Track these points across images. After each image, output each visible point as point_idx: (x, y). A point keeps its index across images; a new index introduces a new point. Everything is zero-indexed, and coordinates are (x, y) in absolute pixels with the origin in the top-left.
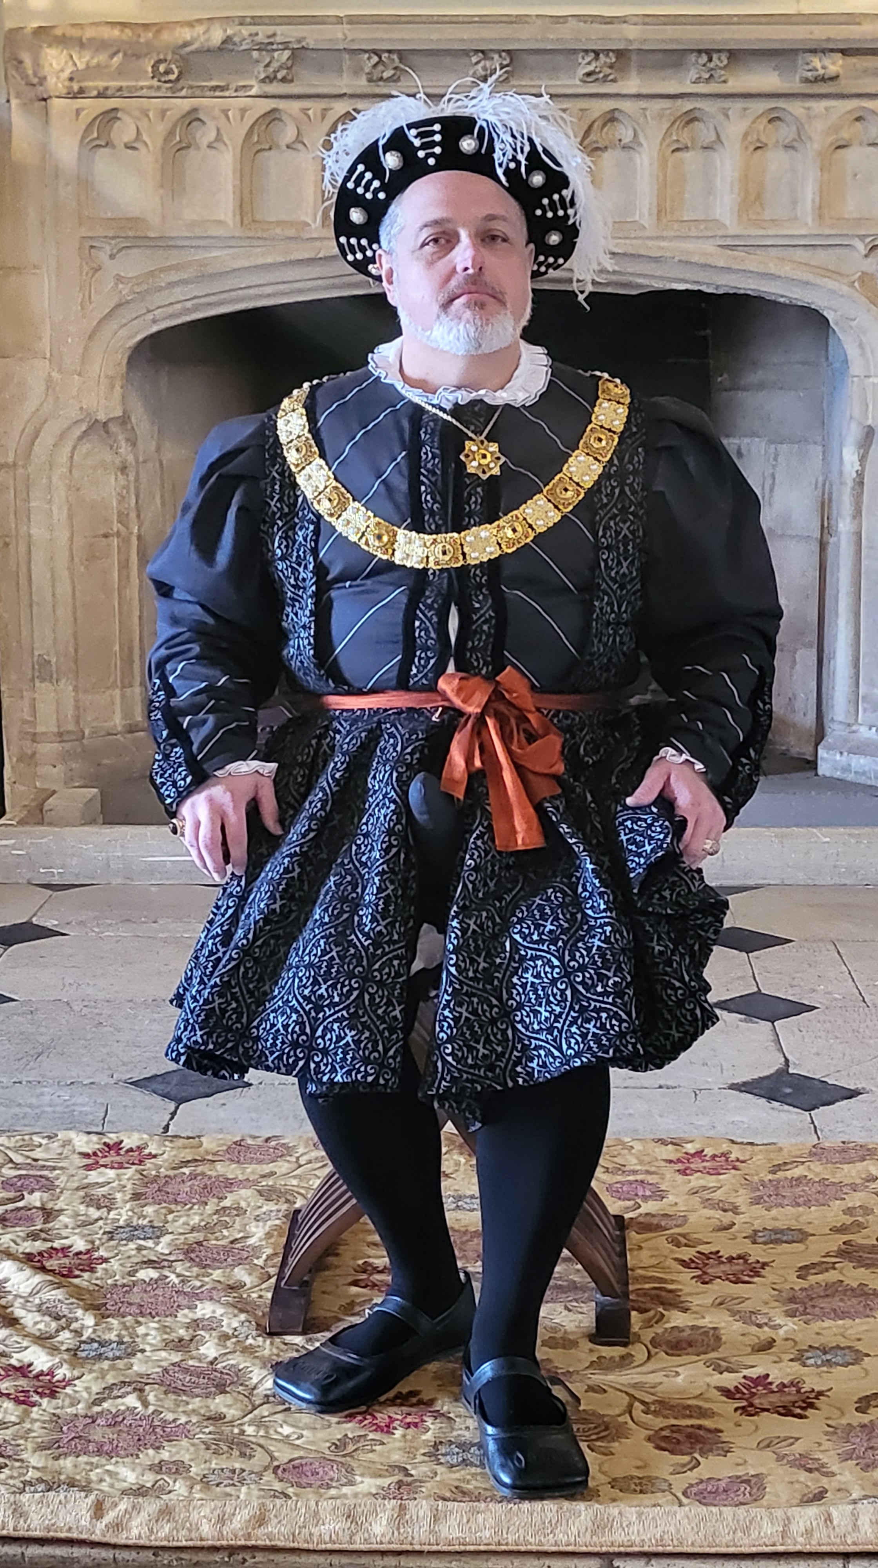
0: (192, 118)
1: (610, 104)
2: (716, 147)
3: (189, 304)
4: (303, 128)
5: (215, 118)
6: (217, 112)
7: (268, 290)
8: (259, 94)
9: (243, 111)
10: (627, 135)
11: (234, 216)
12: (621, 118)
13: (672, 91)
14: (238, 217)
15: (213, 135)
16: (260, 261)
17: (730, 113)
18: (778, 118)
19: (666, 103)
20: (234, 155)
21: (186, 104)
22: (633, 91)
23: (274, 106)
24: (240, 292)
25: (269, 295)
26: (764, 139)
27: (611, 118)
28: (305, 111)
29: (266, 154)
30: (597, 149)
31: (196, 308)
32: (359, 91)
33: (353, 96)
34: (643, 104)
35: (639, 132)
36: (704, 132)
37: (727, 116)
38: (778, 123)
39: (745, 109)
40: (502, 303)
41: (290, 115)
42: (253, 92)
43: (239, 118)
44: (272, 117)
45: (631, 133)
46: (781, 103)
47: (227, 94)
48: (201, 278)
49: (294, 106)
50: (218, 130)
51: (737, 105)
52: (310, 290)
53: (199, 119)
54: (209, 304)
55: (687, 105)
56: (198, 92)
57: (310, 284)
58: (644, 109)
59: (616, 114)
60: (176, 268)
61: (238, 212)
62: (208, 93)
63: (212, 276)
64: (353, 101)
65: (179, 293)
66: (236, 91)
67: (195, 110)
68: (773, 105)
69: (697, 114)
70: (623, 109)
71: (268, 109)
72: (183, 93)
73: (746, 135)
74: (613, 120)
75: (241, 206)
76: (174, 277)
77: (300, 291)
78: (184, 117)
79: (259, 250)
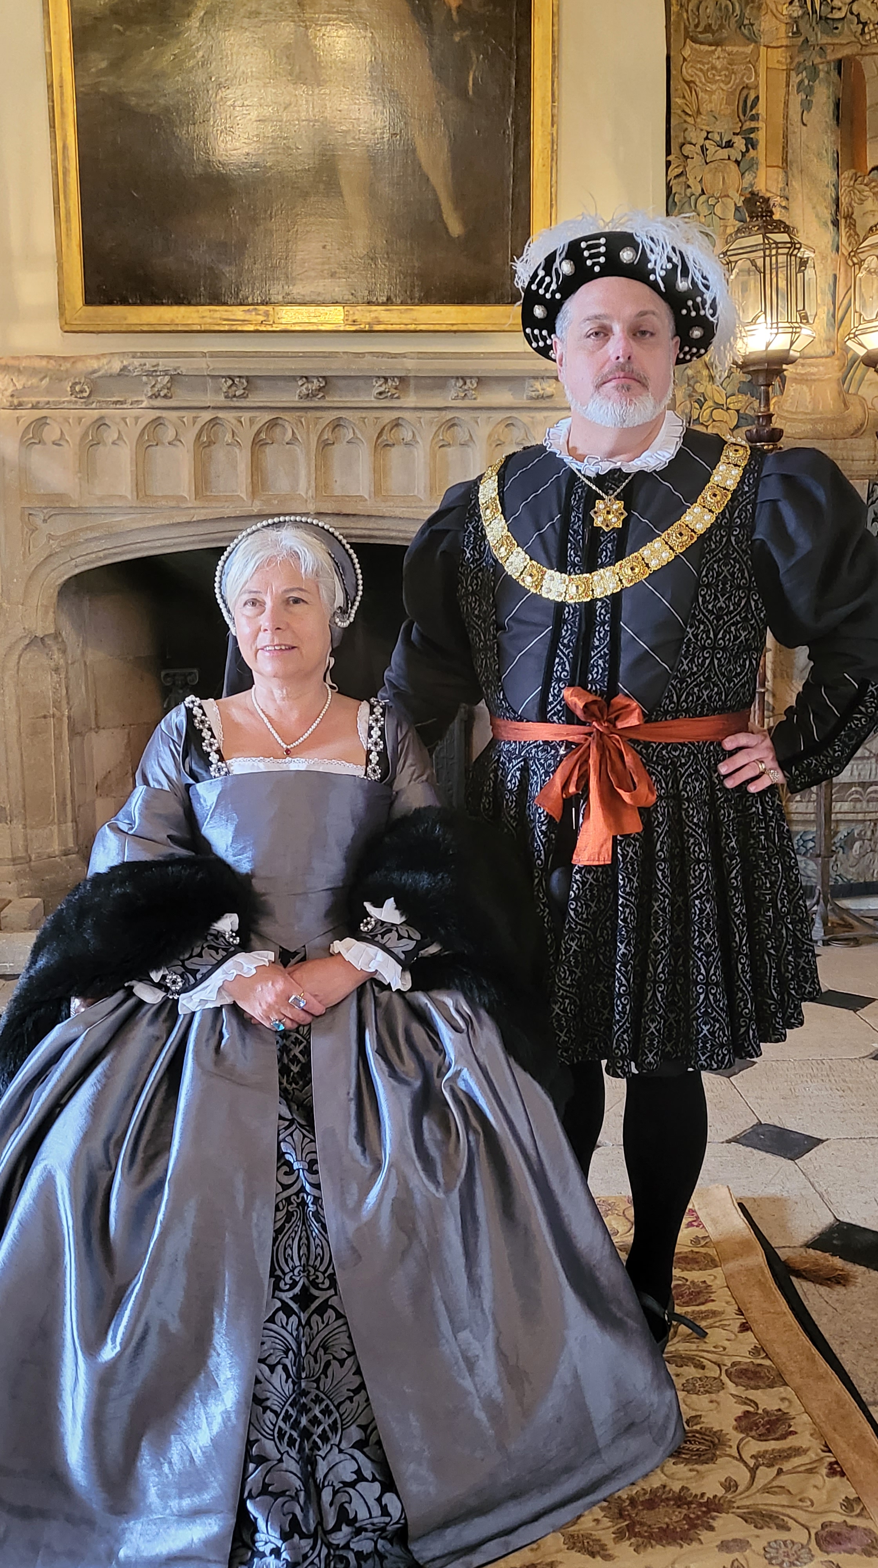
0: (101, 424)
1: (396, 414)
2: (471, 444)
3: (101, 554)
4: (180, 431)
5: (117, 424)
6: (118, 420)
7: (158, 544)
8: (148, 406)
9: (137, 419)
10: (408, 437)
11: (132, 491)
12: (403, 423)
13: (439, 405)
14: (135, 493)
15: (116, 436)
16: (152, 524)
17: (479, 420)
18: (512, 424)
19: (435, 414)
20: (131, 450)
21: (96, 414)
22: (412, 405)
23: (159, 415)
24: (138, 545)
25: (159, 547)
26: (502, 438)
27: (397, 424)
28: (181, 419)
29: (153, 448)
30: (387, 445)
31: (105, 557)
32: (219, 405)
33: (214, 408)
34: (418, 414)
35: (416, 432)
36: (461, 434)
37: (477, 422)
38: (512, 427)
39: (489, 418)
40: (645, 386)
41: (170, 421)
42: (143, 405)
43: (134, 422)
44: (157, 422)
45: (410, 434)
46: (514, 414)
47: (125, 406)
48: (110, 536)
49: (173, 415)
50: (119, 432)
51: (483, 415)
52: (187, 543)
53: (105, 424)
54: (115, 554)
55: (449, 415)
56: (104, 405)
57: (189, 539)
58: (420, 418)
59: (400, 421)
60: (91, 529)
61: (135, 489)
62: (111, 406)
63: (118, 535)
64: (215, 411)
65: (93, 546)
66: (132, 404)
67: (102, 418)
68: (509, 415)
69: (456, 421)
70: (405, 417)
71: (154, 417)
72: (94, 406)
73: (490, 436)
74: (397, 425)
75: (137, 485)
76: (91, 535)
77: (180, 544)
78: (95, 422)
79: (150, 516)
